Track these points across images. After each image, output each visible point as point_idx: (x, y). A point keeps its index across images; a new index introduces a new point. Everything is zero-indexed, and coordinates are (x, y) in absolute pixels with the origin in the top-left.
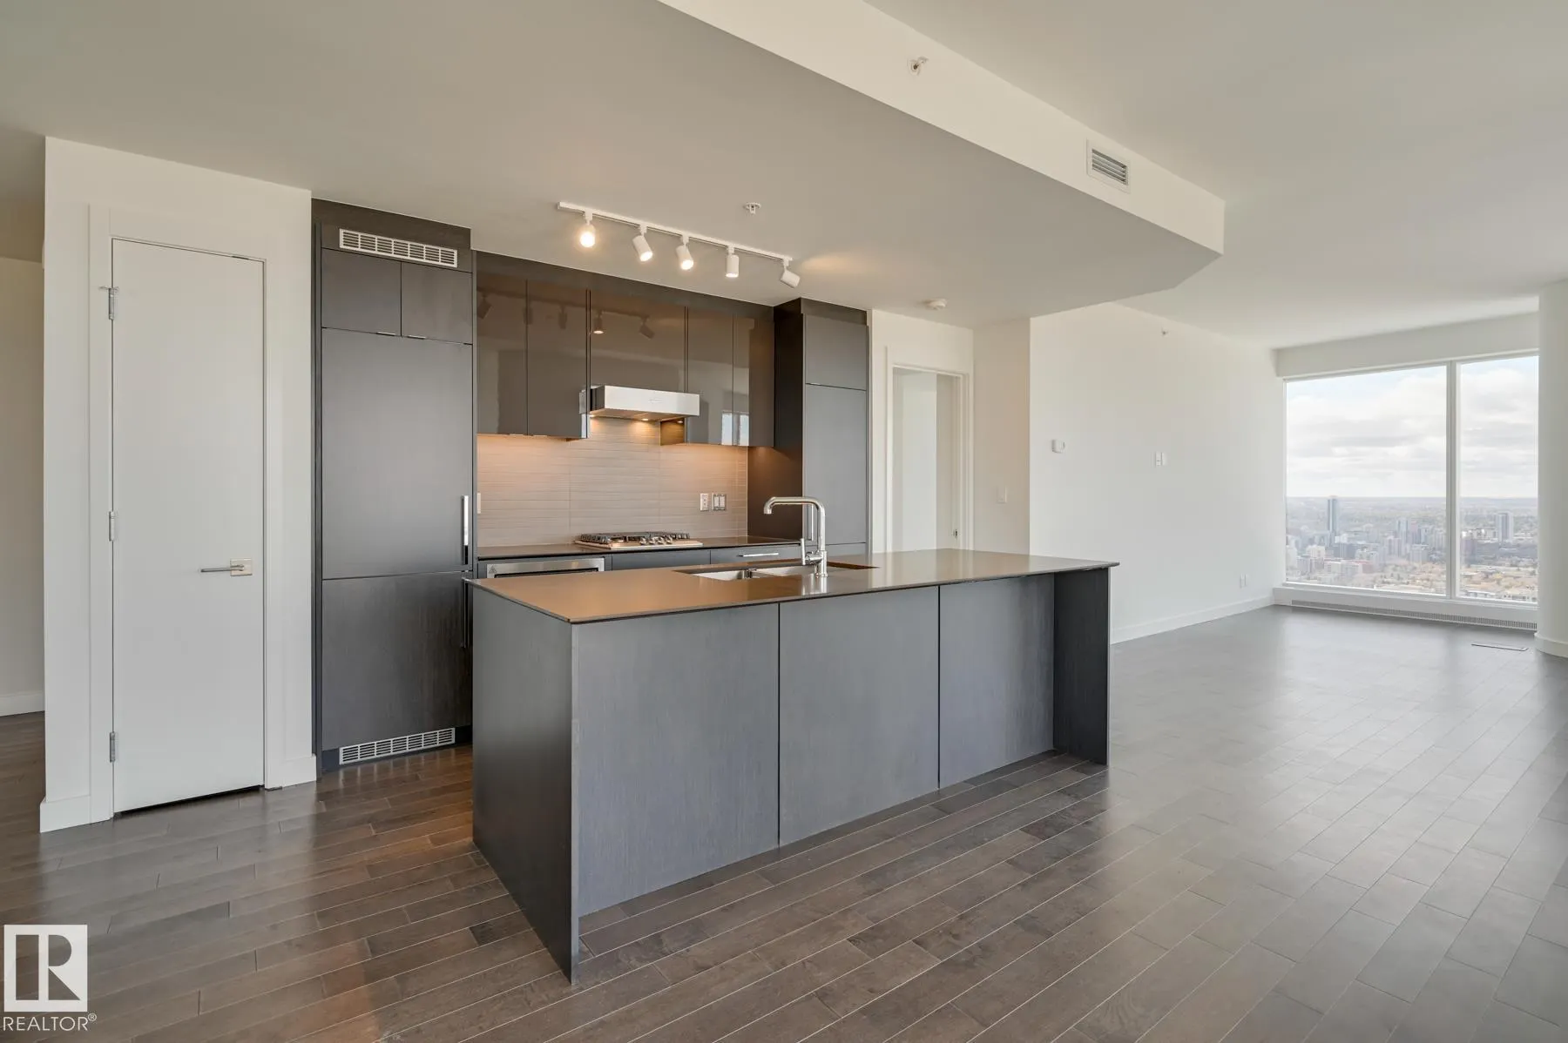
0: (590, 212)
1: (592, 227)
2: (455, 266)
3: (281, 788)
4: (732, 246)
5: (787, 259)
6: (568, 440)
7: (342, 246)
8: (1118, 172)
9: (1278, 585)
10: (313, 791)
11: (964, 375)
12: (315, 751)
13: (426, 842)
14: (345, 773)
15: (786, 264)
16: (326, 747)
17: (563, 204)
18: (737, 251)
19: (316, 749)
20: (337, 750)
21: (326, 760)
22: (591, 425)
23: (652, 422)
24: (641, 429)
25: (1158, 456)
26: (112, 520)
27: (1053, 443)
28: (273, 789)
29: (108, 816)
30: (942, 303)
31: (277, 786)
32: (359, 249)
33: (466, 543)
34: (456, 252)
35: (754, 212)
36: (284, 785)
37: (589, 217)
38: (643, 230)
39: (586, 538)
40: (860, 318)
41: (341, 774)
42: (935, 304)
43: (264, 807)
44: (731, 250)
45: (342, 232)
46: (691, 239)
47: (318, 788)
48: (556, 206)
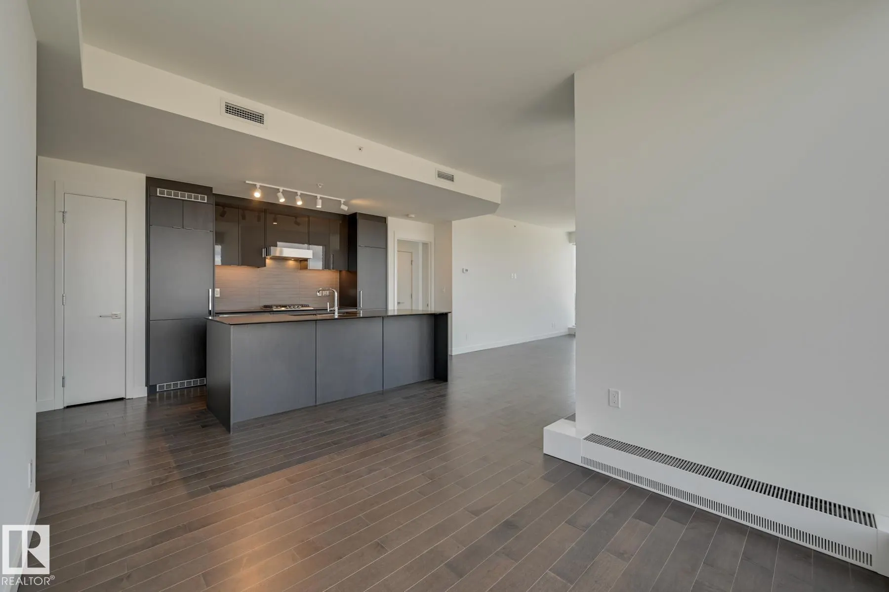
0: (258, 184)
1: (260, 190)
2: (206, 201)
3: (132, 399)
4: (319, 196)
5: (343, 200)
6: (258, 267)
7: (158, 195)
8: (451, 178)
9: (570, 326)
10: (146, 400)
11: (430, 242)
12: (146, 385)
13: (190, 409)
14: (159, 394)
15: (342, 202)
16: (151, 384)
17: (247, 182)
18: (321, 198)
19: (147, 384)
20: (156, 385)
21: (151, 389)
22: (268, 261)
23: (294, 260)
24: (291, 263)
25: (512, 275)
26: (64, 298)
27: (463, 269)
28: (129, 399)
29: (62, 407)
30: (413, 216)
31: (131, 398)
32: (165, 196)
33: (210, 309)
34: (206, 197)
35: (321, 187)
36: (134, 397)
37: (258, 187)
38: (281, 191)
39: (266, 307)
40: (383, 220)
41: (158, 394)
42: (409, 216)
43: (125, 404)
44: (318, 198)
45: (158, 189)
46: (301, 194)
47: (148, 398)
48: (245, 182)
